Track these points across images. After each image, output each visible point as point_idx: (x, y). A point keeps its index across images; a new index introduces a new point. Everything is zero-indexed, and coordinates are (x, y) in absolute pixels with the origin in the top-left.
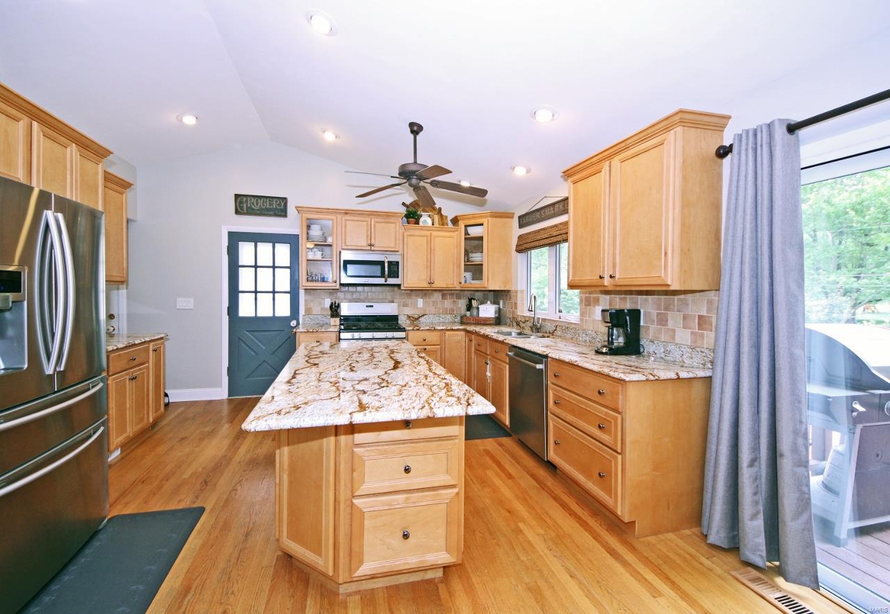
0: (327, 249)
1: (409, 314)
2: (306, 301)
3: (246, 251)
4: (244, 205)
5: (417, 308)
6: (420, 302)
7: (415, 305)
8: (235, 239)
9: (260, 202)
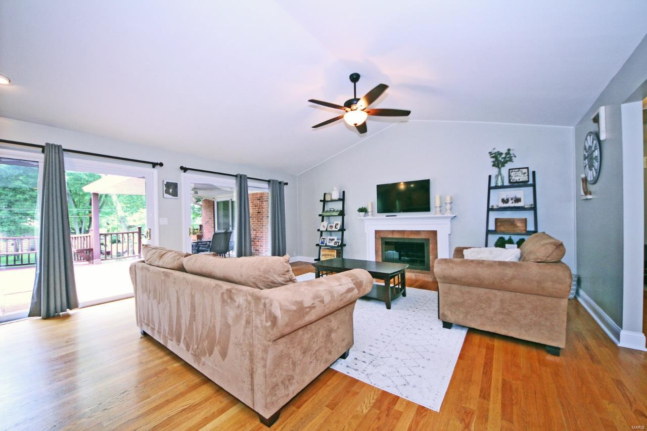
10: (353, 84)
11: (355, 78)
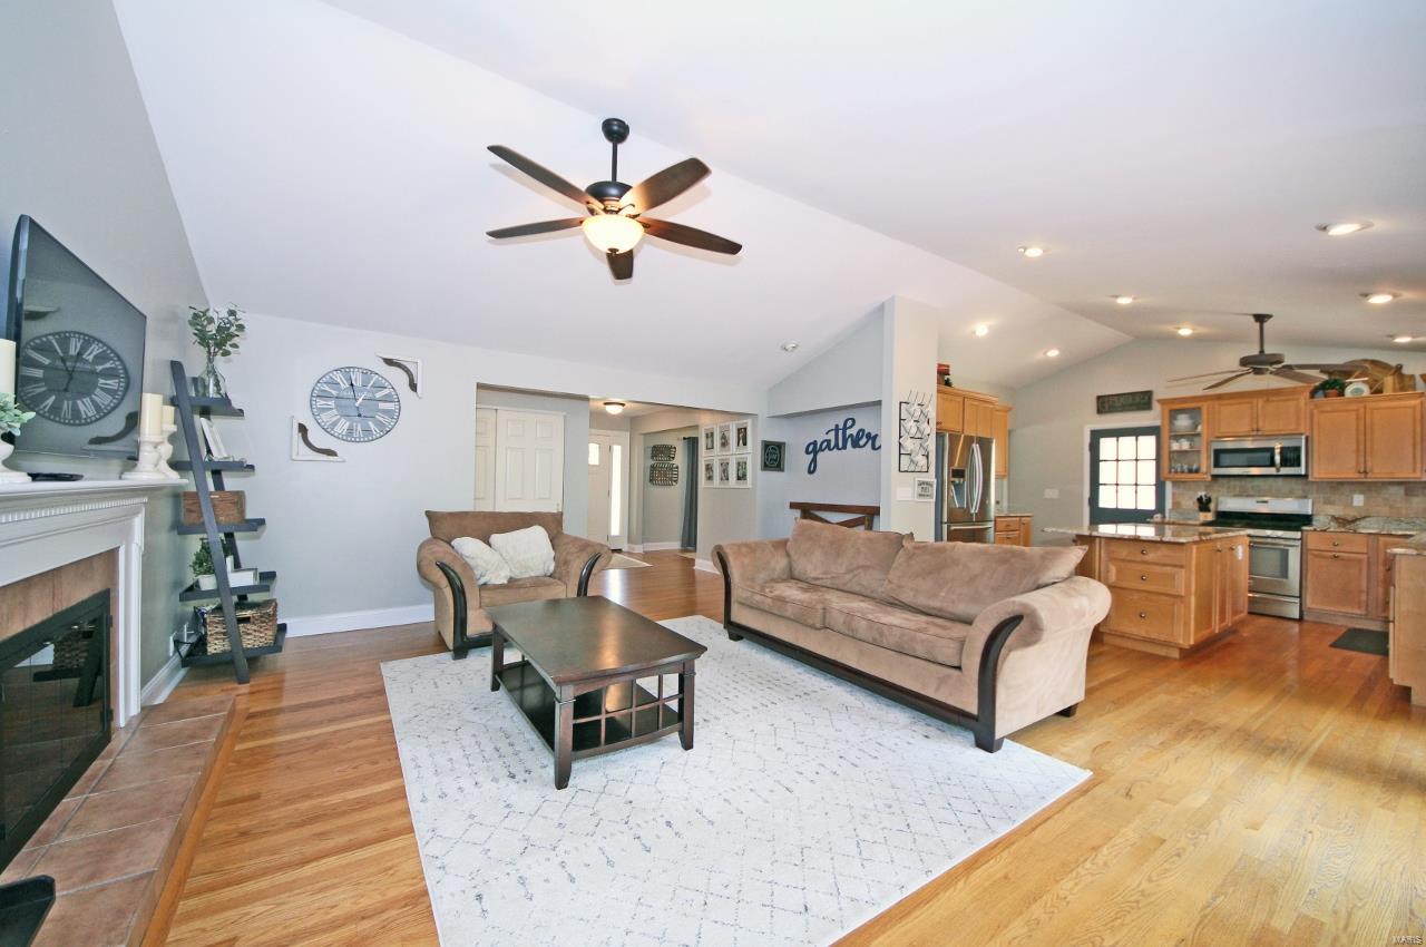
0: (1196, 439)
1: (1337, 514)
2: (1174, 494)
3: (1107, 446)
4: (1105, 404)
5: (1352, 507)
6: (1359, 500)
7: (1349, 504)
8: (1097, 436)
9: (1122, 399)
10: (610, 145)
11: (616, 132)
